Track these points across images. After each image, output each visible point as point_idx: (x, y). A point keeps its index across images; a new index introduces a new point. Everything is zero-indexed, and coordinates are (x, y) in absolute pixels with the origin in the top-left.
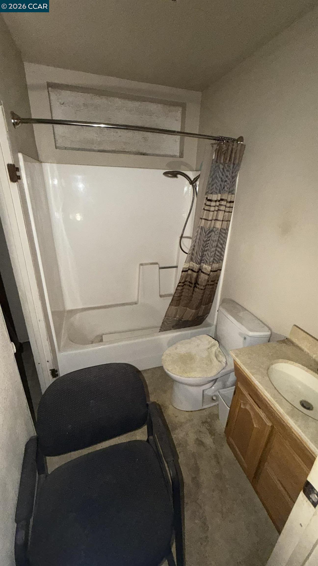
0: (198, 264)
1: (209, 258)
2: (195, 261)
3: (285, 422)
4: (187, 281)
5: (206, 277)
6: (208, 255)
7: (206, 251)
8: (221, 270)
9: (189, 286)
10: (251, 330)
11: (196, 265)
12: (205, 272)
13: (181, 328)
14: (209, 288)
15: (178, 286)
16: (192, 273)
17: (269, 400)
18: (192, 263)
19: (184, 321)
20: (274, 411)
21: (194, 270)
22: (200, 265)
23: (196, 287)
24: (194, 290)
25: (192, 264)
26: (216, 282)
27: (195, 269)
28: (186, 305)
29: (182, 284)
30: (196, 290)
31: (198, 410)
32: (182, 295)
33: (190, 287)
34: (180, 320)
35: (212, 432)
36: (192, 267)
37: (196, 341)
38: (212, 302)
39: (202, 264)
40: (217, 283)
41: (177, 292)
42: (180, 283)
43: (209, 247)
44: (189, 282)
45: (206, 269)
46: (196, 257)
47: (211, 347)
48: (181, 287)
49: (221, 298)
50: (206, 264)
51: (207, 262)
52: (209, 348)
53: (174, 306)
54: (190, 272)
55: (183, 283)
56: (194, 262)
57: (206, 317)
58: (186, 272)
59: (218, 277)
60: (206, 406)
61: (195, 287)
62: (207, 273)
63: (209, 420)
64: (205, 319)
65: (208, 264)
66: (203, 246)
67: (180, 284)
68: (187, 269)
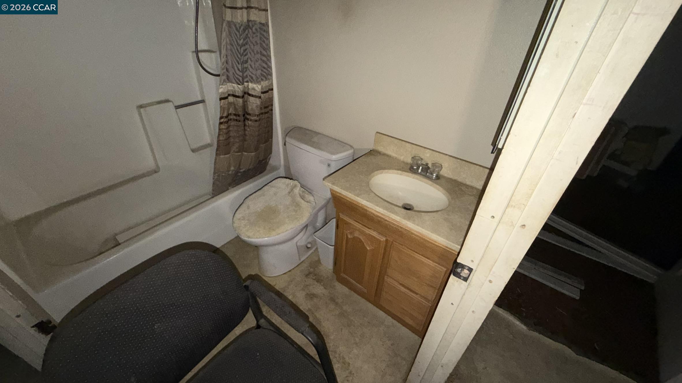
0: (240, 85)
1: (254, 72)
2: (234, 81)
3: (402, 228)
4: (231, 113)
5: (258, 101)
6: (252, 68)
7: (246, 63)
8: (272, 89)
9: (236, 120)
10: (333, 154)
11: (238, 87)
12: (253, 94)
13: (241, 183)
14: (264, 119)
15: (221, 123)
16: (235, 99)
17: (382, 214)
18: (230, 84)
19: (244, 171)
20: (388, 223)
21: (237, 95)
22: (243, 85)
23: (248, 119)
24: (245, 125)
25: (230, 86)
26: (270, 108)
27: (238, 93)
28: (241, 149)
29: (225, 120)
30: (248, 123)
31: (297, 266)
32: (229, 137)
33: (237, 122)
34: (237, 172)
35: (319, 280)
36: (232, 90)
37: (269, 191)
38: (272, 138)
39: (246, 84)
40: (272, 110)
41: (221, 133)
42: (221, 118)
43: (249, 54)
44: (235, 115)
45: (254, 89)
46: (233, 73)
47: (292, 190)
48: (226, 125)
49: (282, 129)
50: (251, 82)
51: (252, 78)
52: (289, 193)
53: (223, 155)
54: (231, 99)
55: (227, 117)
56: (233, 83)
57: (269, 159)
58: (227, 100)
59: (271, 99)
60: (302, 259)
61: (246, 119)
62: (257, 95)
63: (312, 270)
64: (268, 163)
65: (255, 80)
66: (240, 53)
67: (222, 120)
68: (226, 95)
